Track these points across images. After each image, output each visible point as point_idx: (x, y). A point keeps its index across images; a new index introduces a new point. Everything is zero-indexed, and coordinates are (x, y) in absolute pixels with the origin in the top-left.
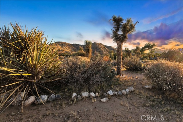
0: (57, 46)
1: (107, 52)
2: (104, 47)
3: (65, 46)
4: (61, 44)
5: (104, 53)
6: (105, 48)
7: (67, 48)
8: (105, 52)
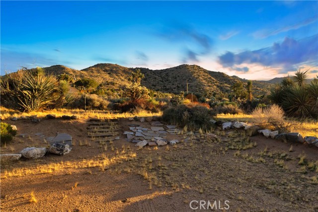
0: (99, 72)
1: (215, 87)
2: (206, 74)
3: (116, 73)
4: (108, 68)
5: (208, 88)
6: (209, 76)
7: (123, 78)
8: (209, 86)
